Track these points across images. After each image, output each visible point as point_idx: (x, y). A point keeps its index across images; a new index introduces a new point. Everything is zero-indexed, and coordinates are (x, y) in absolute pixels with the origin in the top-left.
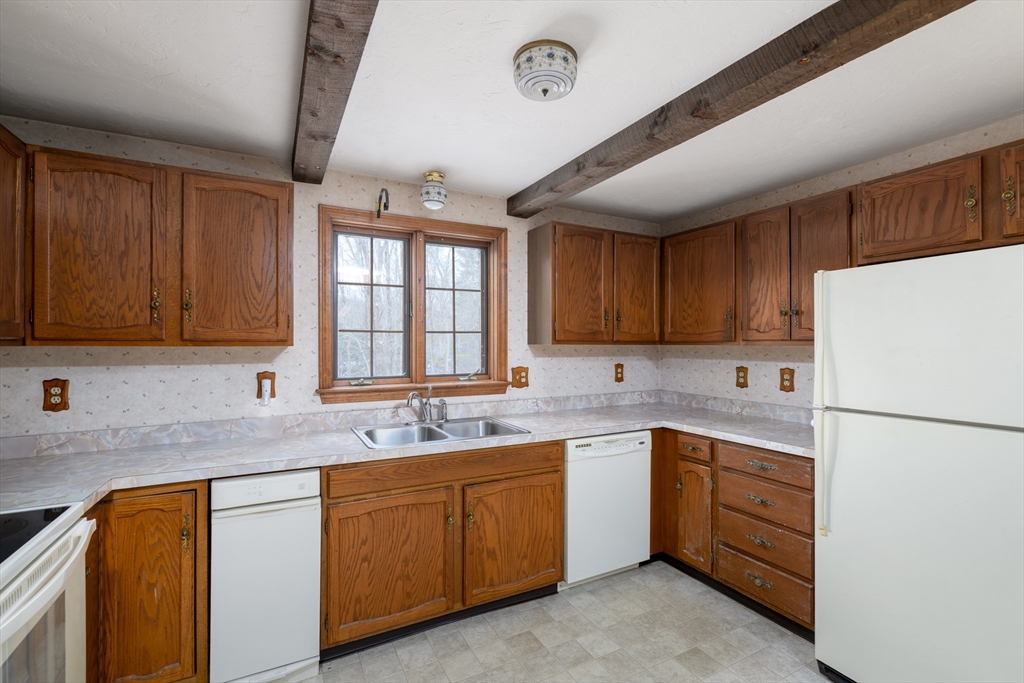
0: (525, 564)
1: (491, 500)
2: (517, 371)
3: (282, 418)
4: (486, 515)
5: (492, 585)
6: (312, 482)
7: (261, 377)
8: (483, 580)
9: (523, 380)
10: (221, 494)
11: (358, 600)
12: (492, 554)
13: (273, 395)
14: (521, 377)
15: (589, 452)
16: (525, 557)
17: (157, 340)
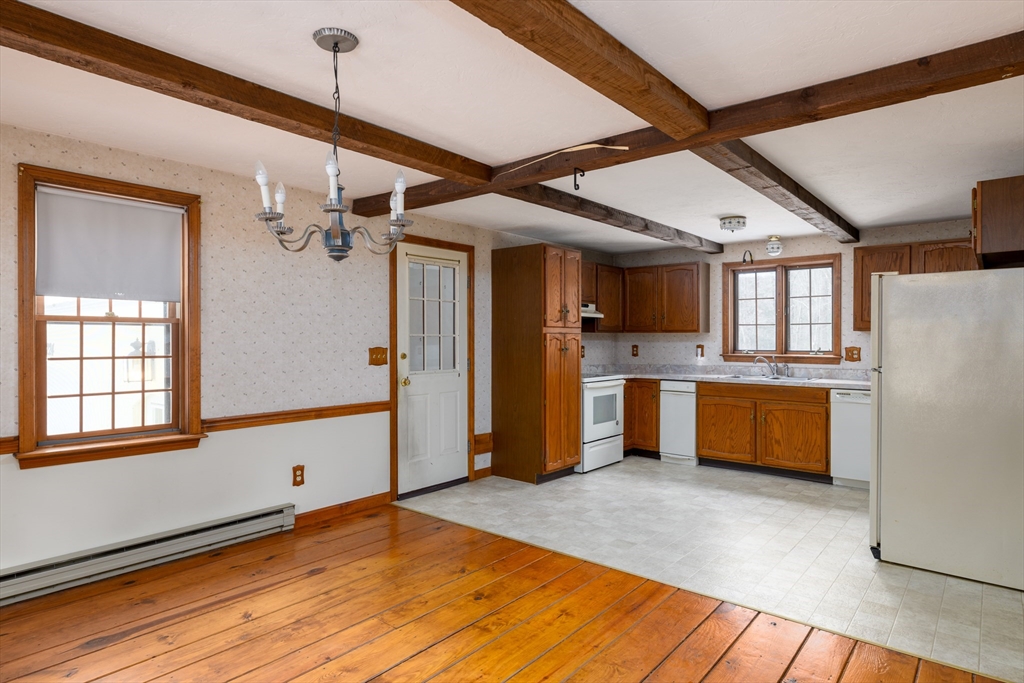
0: (800, 455)
1: (777, 413)
2: (849, 350)
3: (706, 367)
4: (774, 420)
5: (778, 458)
6: (692, 387)
7: (698, 347)
8: (773, 454)
9: (855, 356)
10: (664, 385)
11: (710, 441)
12: (778, 442)
13: (702, 355)
14: (853, 354)
15: (847, 398)
16: (800, 450)
17: (655, 331)
